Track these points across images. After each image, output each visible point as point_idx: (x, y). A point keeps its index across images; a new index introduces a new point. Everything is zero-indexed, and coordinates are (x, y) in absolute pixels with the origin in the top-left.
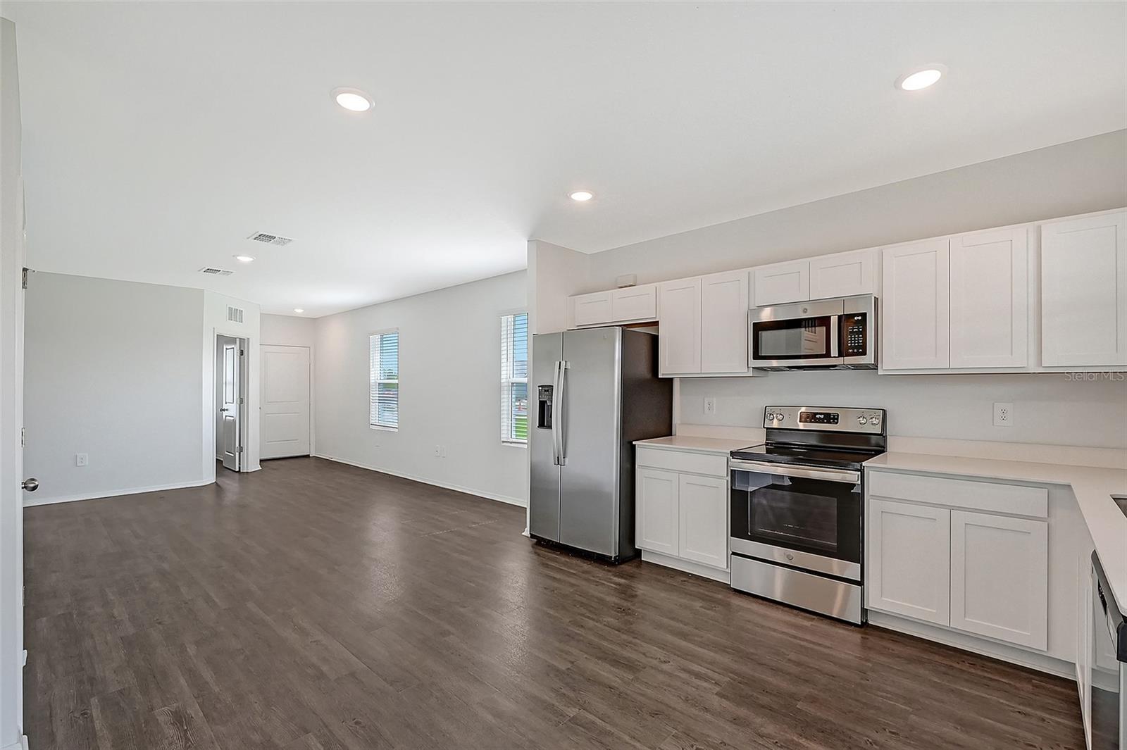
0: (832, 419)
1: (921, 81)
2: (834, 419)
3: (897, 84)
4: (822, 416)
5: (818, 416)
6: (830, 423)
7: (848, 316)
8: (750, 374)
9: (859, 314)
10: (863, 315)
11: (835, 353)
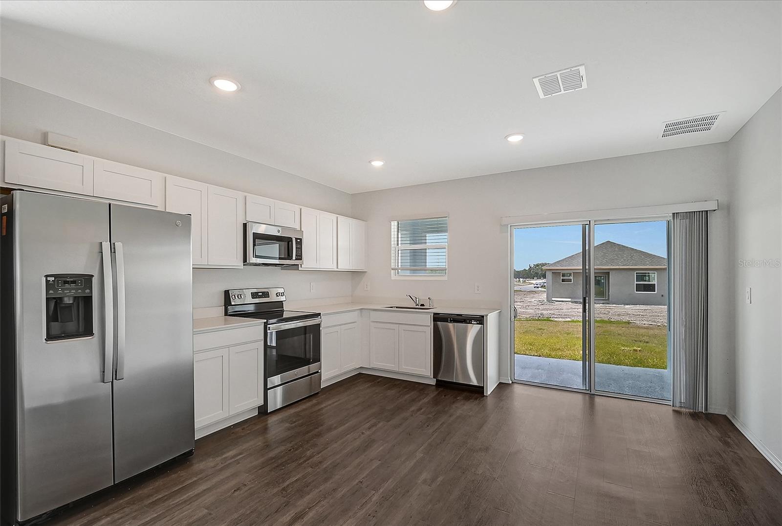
0: (266, 295)
4: (261, 294)
5: (259, 294)
6: (265, 297)
7: (296, 239)
8: (242, 267)
9: (299, 239)
10: (301, 239)
11: (294, 258)
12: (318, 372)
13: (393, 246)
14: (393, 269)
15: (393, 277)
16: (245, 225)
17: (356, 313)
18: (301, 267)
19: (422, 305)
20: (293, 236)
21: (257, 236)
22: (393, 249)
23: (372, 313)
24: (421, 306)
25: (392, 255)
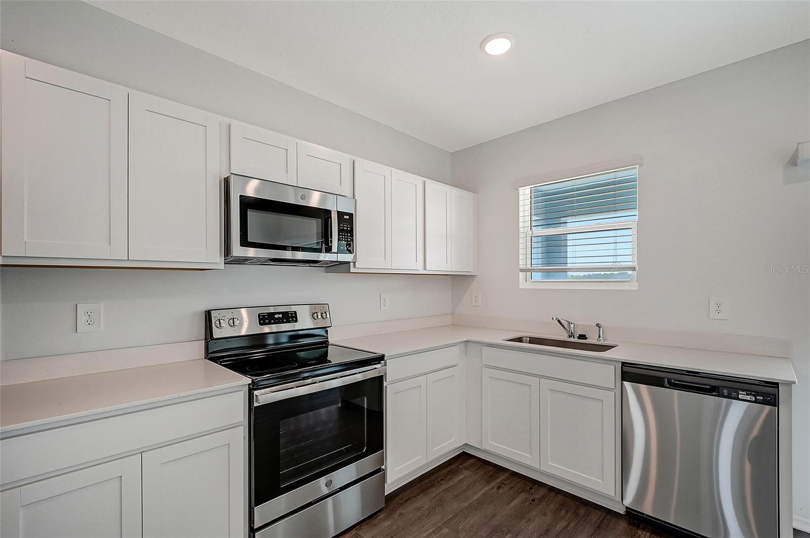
0: (290, 317)
1: (498, 47)
2: (292, 317)
3: (482, 44)
4: (281, 316)
5: (276, 316)
6: (290, 322)
7: (340, 214)
8: (222, 266)
9: (347, 214)
10: (351, 215)
11: (335, 249)
12: (379, 470)
13: (521, 230)
14: (522, 270)
15: (523, 285)
16: (227, 181)
17: (456, 350)
18: (355, 266)
19: (582, 337)
20: (333, 206)
21: (247, 204)
22: (522, 235)
23: (487, 351)
24: (579, 338)
25: (521, 246)
